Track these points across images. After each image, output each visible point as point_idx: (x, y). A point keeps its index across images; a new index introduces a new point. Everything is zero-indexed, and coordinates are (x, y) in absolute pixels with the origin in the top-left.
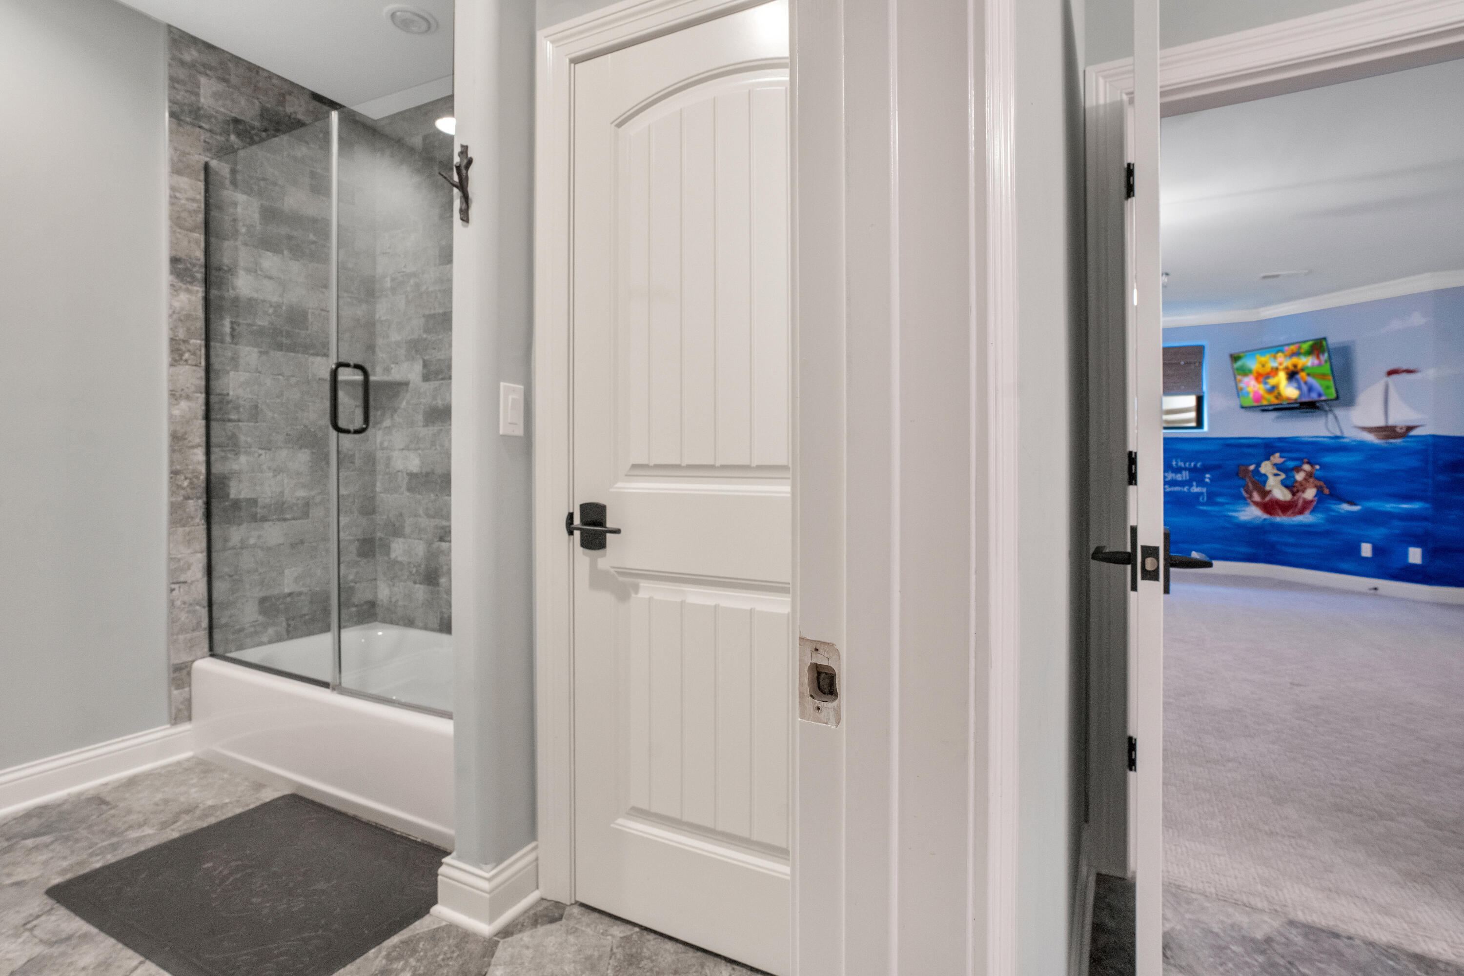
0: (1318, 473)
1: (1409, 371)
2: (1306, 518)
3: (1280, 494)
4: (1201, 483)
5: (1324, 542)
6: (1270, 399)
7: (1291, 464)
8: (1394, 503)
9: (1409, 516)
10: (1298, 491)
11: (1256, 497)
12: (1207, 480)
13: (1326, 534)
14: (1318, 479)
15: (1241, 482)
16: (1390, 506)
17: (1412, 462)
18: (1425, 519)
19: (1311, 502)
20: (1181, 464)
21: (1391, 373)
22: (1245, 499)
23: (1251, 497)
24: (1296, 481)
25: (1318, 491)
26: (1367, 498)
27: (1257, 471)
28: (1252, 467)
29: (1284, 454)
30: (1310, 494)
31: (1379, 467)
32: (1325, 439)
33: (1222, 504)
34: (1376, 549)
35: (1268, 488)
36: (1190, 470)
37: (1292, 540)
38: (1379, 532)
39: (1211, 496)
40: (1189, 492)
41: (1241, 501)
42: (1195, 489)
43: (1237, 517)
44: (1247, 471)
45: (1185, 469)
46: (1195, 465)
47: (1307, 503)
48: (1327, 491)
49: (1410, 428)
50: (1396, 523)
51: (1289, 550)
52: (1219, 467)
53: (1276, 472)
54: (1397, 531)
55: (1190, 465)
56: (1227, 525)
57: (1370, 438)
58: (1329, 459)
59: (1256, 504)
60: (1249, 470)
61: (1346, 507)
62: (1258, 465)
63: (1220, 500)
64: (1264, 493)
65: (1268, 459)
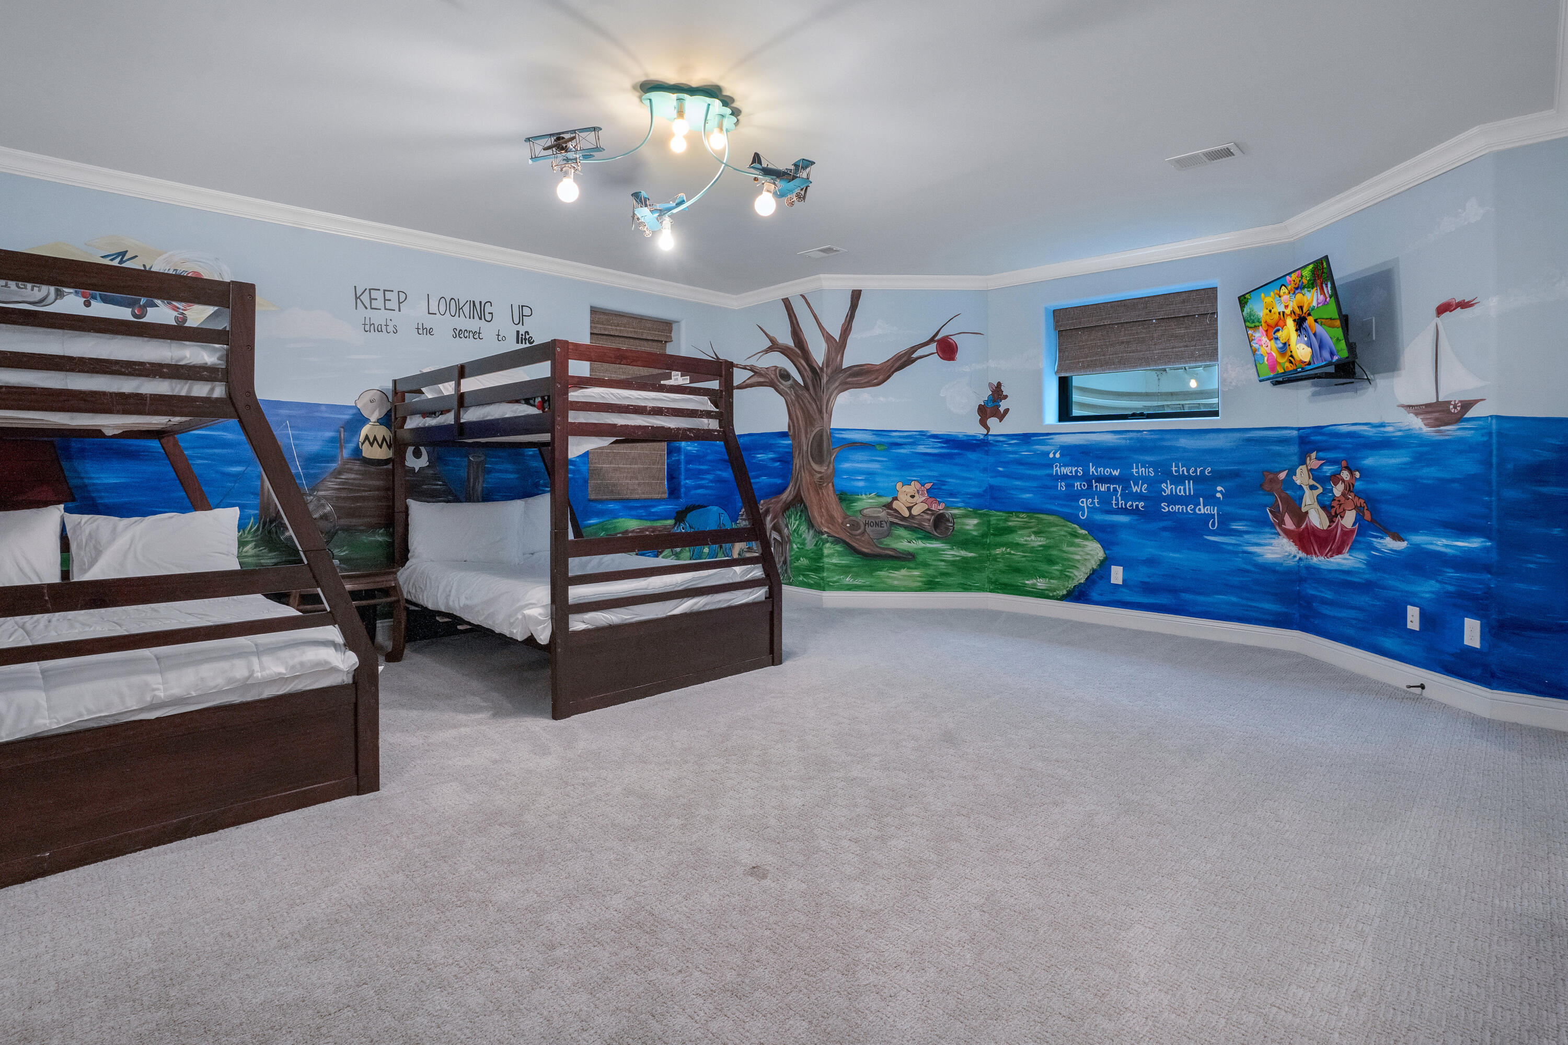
0: (1358, 485)
1: (1464, 305)
2: (1346, 560)
3: (1317, 519)
4: (1210, 499)
5: (1363, 600)
6: (1284, 364)
7: (1329, 470)
8: (1445, 537)
9: (1464, 562)
10: (1336, 515)
11: (1289, 524)
12: (1219, 495)
13: (1367, 587)
14: (1358, 494)
15: (1268, 499)
16: (1441, 544)
17: (1467, 466)
18: (1487, 568)
19: (1352, 531)
20: (1183, 470)
21: (1443, 309)
22: (1272, 526)
23: (1282, 522)
24: (1334, 499)
25: (1357, 514)
26: (1415, 530)
27: (1289, 481)
28: (1282, 476)
29: (1321, 454)
30: (1349, 519)
31: (1430, 473)
32: (1365, 428)
33: (1240, 533)
34: (1423, 616)
35: (1304, 510)
36: (1197, 480)
37: (1329, 595)
38: (1428, 588)
39: (1225, 520)
40: (1195, 513)
41: (1267, 530)
42: (1203, 510)
43: (1259, 555)
44: (1275, 480)
45: (1189, 478)
46: (1202, 472)
47: (1347, 533)
48: (1368, 516)
49: (1467, 405)
50: (1451, 573)
51: (1327, 610)
52: (1235, 474)
53: (1312, 482)
54: (1450, 588)
55: (1195, 471)
56: (1249, 567)
57: (1417, 424)
58: (1371, 461)
59: (1288, 534)
60: (1278, 479)
61: (1389, 544)
62: (1292, 472)
63: (1236, 526)
64: (1300, 517)
65: (1303, 462)
